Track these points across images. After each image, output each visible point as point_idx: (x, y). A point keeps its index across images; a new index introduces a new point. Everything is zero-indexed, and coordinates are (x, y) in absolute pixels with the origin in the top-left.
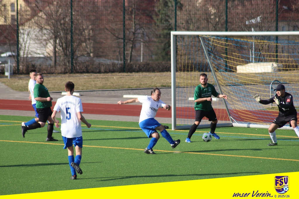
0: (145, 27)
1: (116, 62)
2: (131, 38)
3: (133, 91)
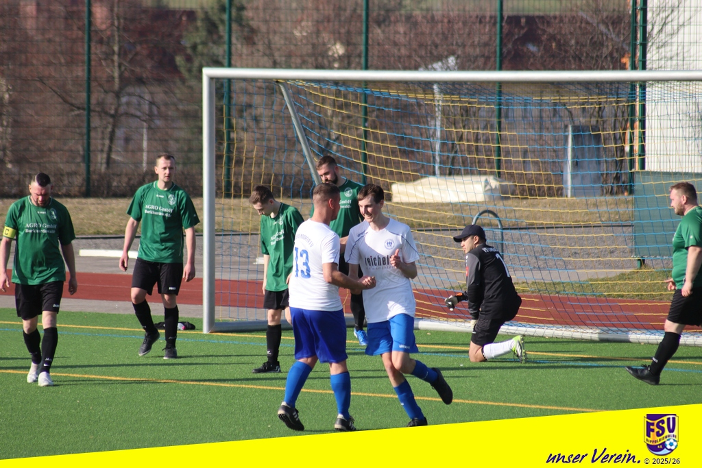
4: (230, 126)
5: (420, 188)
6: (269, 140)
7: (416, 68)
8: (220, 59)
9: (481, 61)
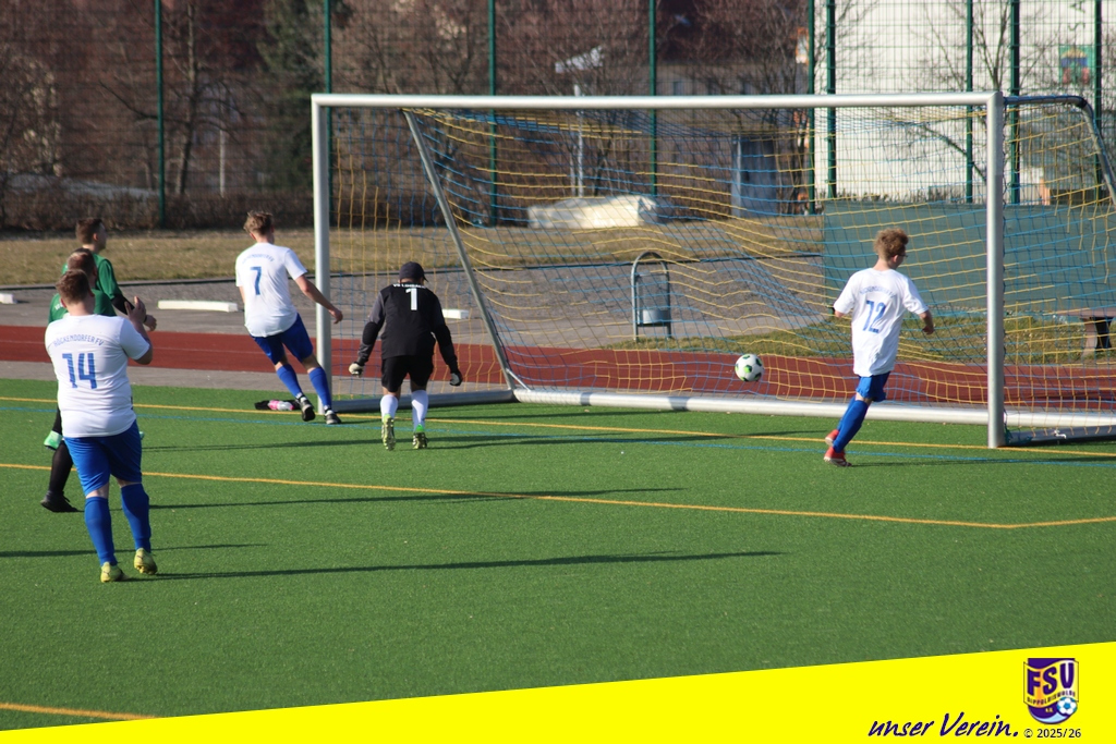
0: (229, 79)
1: (135, 192)
2: (185, 116)
3: (190, 286)
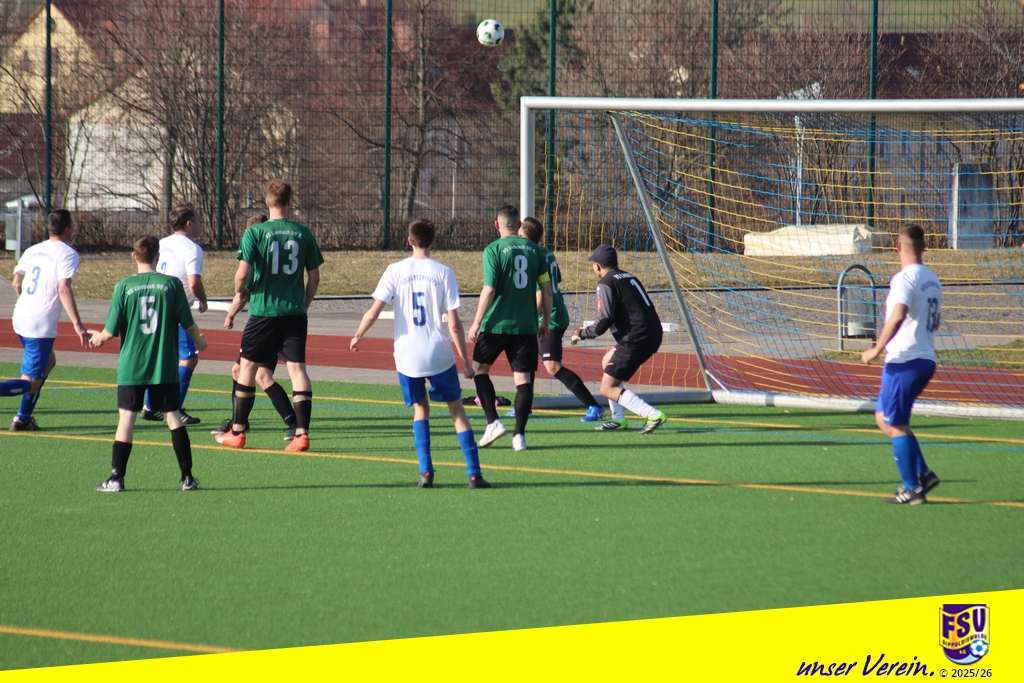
4: (553, 165)
5: (777, 238)
6: (600, 182)
7: (774, 97)
8: (542, 86)
9: (851, 88)
